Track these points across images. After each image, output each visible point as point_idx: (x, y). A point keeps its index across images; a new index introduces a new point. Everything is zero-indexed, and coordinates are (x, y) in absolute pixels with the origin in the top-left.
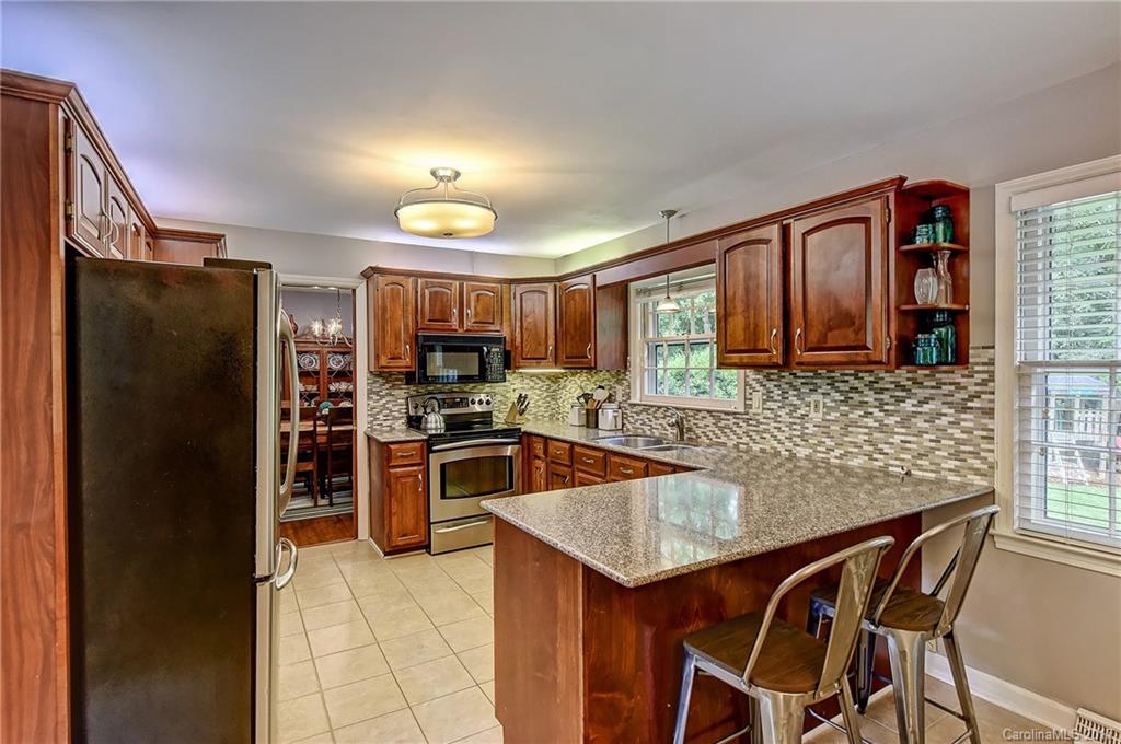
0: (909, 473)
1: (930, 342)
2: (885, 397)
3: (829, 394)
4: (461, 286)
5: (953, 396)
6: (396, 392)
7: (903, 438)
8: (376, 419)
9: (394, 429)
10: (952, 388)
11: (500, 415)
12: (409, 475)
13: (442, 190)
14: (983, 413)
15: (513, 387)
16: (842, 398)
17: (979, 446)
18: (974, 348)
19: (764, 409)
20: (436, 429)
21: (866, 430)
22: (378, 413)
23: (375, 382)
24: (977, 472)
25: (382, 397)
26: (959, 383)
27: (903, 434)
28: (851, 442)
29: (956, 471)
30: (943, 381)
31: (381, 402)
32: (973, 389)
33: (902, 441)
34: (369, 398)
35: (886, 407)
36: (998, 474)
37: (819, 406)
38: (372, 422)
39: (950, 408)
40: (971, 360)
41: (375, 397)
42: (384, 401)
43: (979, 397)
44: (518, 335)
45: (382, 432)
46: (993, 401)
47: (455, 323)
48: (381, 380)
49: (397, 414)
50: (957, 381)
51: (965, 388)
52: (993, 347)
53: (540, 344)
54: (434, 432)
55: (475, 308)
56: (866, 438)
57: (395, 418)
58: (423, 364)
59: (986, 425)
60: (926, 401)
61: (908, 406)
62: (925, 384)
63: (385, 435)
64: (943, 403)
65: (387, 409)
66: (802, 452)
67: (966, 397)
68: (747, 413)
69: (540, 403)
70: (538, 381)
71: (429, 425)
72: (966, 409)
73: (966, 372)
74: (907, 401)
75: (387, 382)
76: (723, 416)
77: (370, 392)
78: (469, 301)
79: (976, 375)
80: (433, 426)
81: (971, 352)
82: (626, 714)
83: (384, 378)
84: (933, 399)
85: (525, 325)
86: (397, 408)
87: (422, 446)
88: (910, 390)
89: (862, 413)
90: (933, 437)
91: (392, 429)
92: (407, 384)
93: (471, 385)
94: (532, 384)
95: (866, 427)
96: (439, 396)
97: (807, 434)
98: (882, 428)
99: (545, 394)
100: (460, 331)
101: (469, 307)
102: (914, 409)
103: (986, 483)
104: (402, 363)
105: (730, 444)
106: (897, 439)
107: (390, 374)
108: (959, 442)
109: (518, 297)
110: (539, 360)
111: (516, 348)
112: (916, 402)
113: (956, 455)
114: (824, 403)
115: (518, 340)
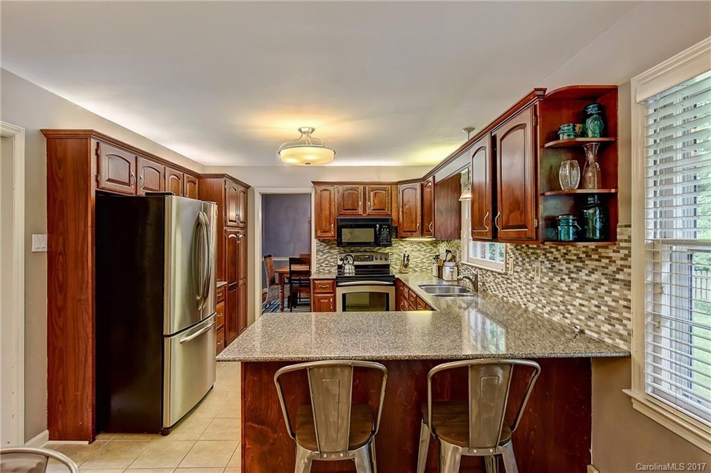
0: (582, 332)
1: (568, 222)
2: (571, 266)
3: (543, 262)
4: (364, 188)
5: (607, 268)
6: (332, 251)
7: (580, 301)
8: (321, 266)
9: (331, 272)
10: (607, 261)
11: (396, 267)
12: (325, 298)
13: (305, 140)
14: (625, 285)
15: (405, 249)
16: (550, 266)
17: (622, 314)
18: (621, 226)
19: (514, 271)
20: (349, 273)
21: (561, 293)
22: (322, 263)
23: (321, 245)
24: (621, 337)
25: (325, 254)
26: (611, 257)
27: (580, 298)
28: (554, 302)
29: (608, 334)
30: (603, 255)
31: (324, 257)
32: (619, 262)
33: (580, 304)
34: (317, 254)
35: (572, 275)
36: (634, 340)
37: (539, 272)
38: (319, 267)
39: (606, 278)
40: (618, 237)
41: (321, 254)
42: (326, 256)
43: (622, 270)
44: (401, 217)
45: (324, 273)
46: (630, 274)
47: (360, 211)
48: (324, 244)
49: (332, 264)
50: (610, 255)
51: (614, 262)
52: (630, 226)
53: (412, 222)
54: (348, 275)
55: (374, 201)
56: (561, 299)
57: (332, 266)
58: (339, 234)
59: (626, 295)
60: (592, 272)
61: (583, 275)
62: (593, 257)
63: (326, 275)
64: (603, 274)
65: (327, 260)
66: (531, 307)
67: (615, 270)
68: (506, 274)
69: (424, 260)
70: (423, 246)
71: (345, 271)
72: (615, 280)
73: (615, 248)
74: (583, 270)
75: (328, 245)
76: (497, 276)
77: (318, 251)
78: (369, 197)
79: (621, 251)
80: (348, 271)
81: (618, 230)
82: (271, 441)
83: (326, 243)
84: (597, 270)
85: (405, 210)
86: (332, 260)
87: (333, 282)
88: (584, 262)
89: (559, 279)
90: (596, 303)
91: (330, 272)
92: (338, 246)
93: (378, 248)
94: (419, 248)
95: (562, 290)
96: (353, 255)
97: (533, 293)
98: (569, 292)
99: (428, 255)
100: (364, 215)
101: (369, 201)
102: (587, 278)
103: (625, 348)
104: (329, 234)
105: (500, 296)
106: (577, 302)
107: (329, 241)
108: (612, 309)
109: (401, 193)
110: (412, 232)
111: (400, 225)
112: (587, 272)
113: (609, 320)
114: (541, 269)
115: (401, 220)
